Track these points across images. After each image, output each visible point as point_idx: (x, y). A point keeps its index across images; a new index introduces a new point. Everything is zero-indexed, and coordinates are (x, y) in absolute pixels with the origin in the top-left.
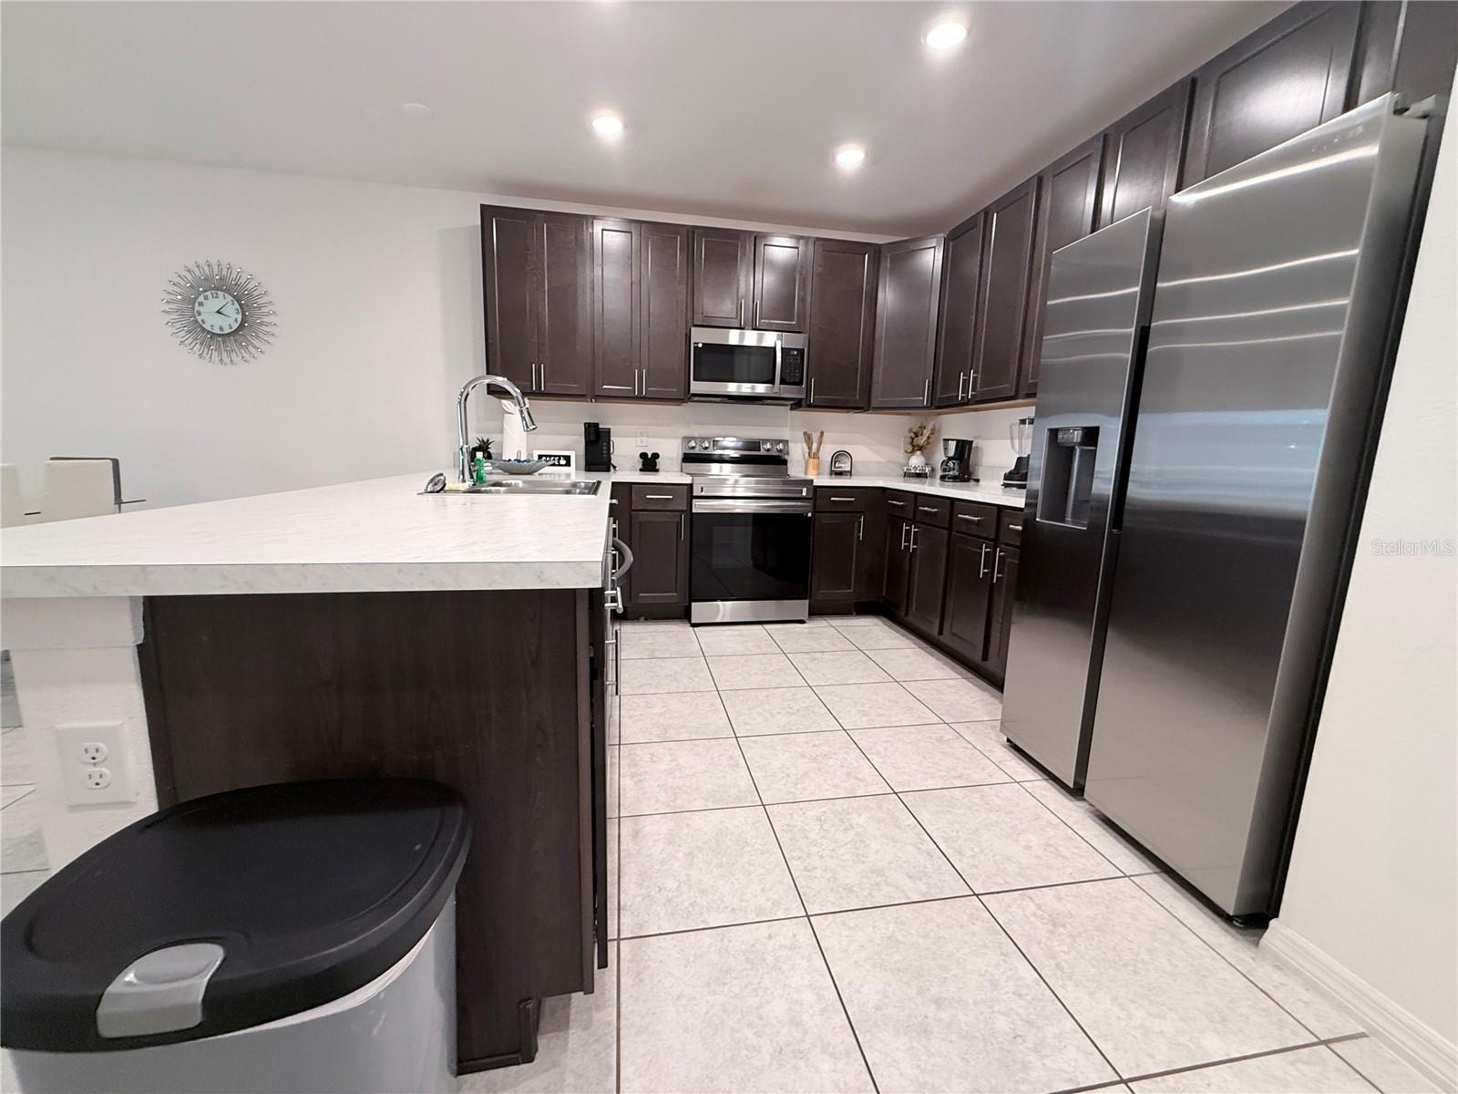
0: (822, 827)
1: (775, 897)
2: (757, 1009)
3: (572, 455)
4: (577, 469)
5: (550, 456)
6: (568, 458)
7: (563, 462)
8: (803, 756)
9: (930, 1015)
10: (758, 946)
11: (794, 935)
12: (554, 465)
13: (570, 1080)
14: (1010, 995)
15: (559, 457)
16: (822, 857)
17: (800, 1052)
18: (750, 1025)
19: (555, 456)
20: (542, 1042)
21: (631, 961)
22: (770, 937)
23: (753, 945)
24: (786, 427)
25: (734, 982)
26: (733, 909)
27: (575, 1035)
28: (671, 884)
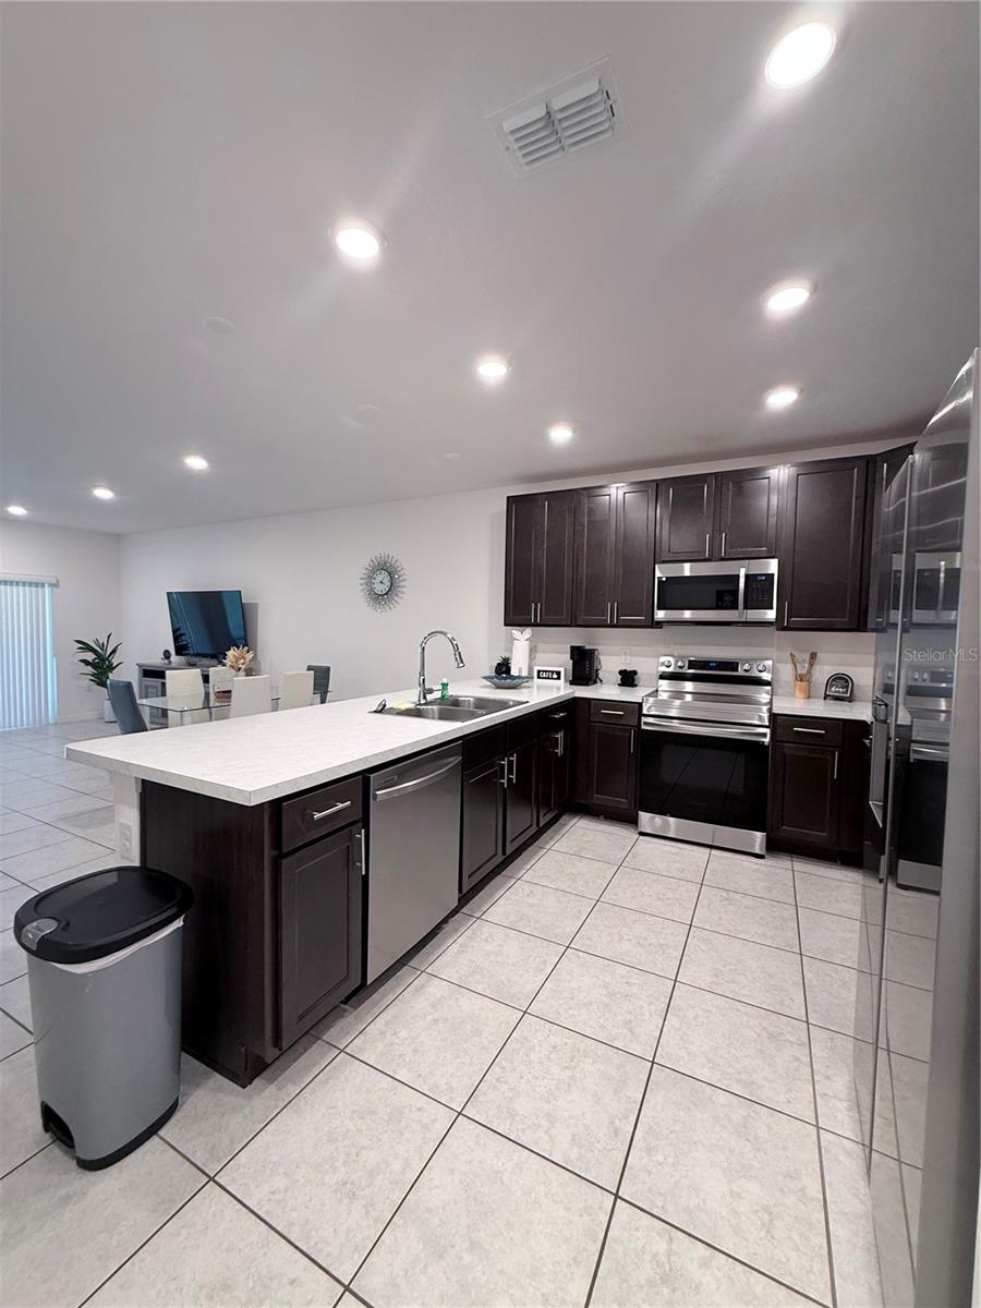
0: (551, 1053)
1: (454, 1085)
2: (363, 1148)
3: (562, 670)
4: (566, 681)
5: (546, 671)
6: (558, 673)
7: (555, 676)
8: (606, 987)
9: (457, 1248)
10: (406, 1111)
11: (436, 1120)
12: (548, 678)
13: (246, 1111)
14: (538, 1293)
15: (553, 672)
16: (522, 1077)
17: (354, 1194)
18: (348, 1155)
19: (549, 671)
20: (256, 1082)
21: (335, 1068)
22: (420, 1109)
23: (404, 1107)
24: (772, 646)
25: (369, 1122)
26: (420, 1075)
27: (272, 1088)
28: (403, 1034)
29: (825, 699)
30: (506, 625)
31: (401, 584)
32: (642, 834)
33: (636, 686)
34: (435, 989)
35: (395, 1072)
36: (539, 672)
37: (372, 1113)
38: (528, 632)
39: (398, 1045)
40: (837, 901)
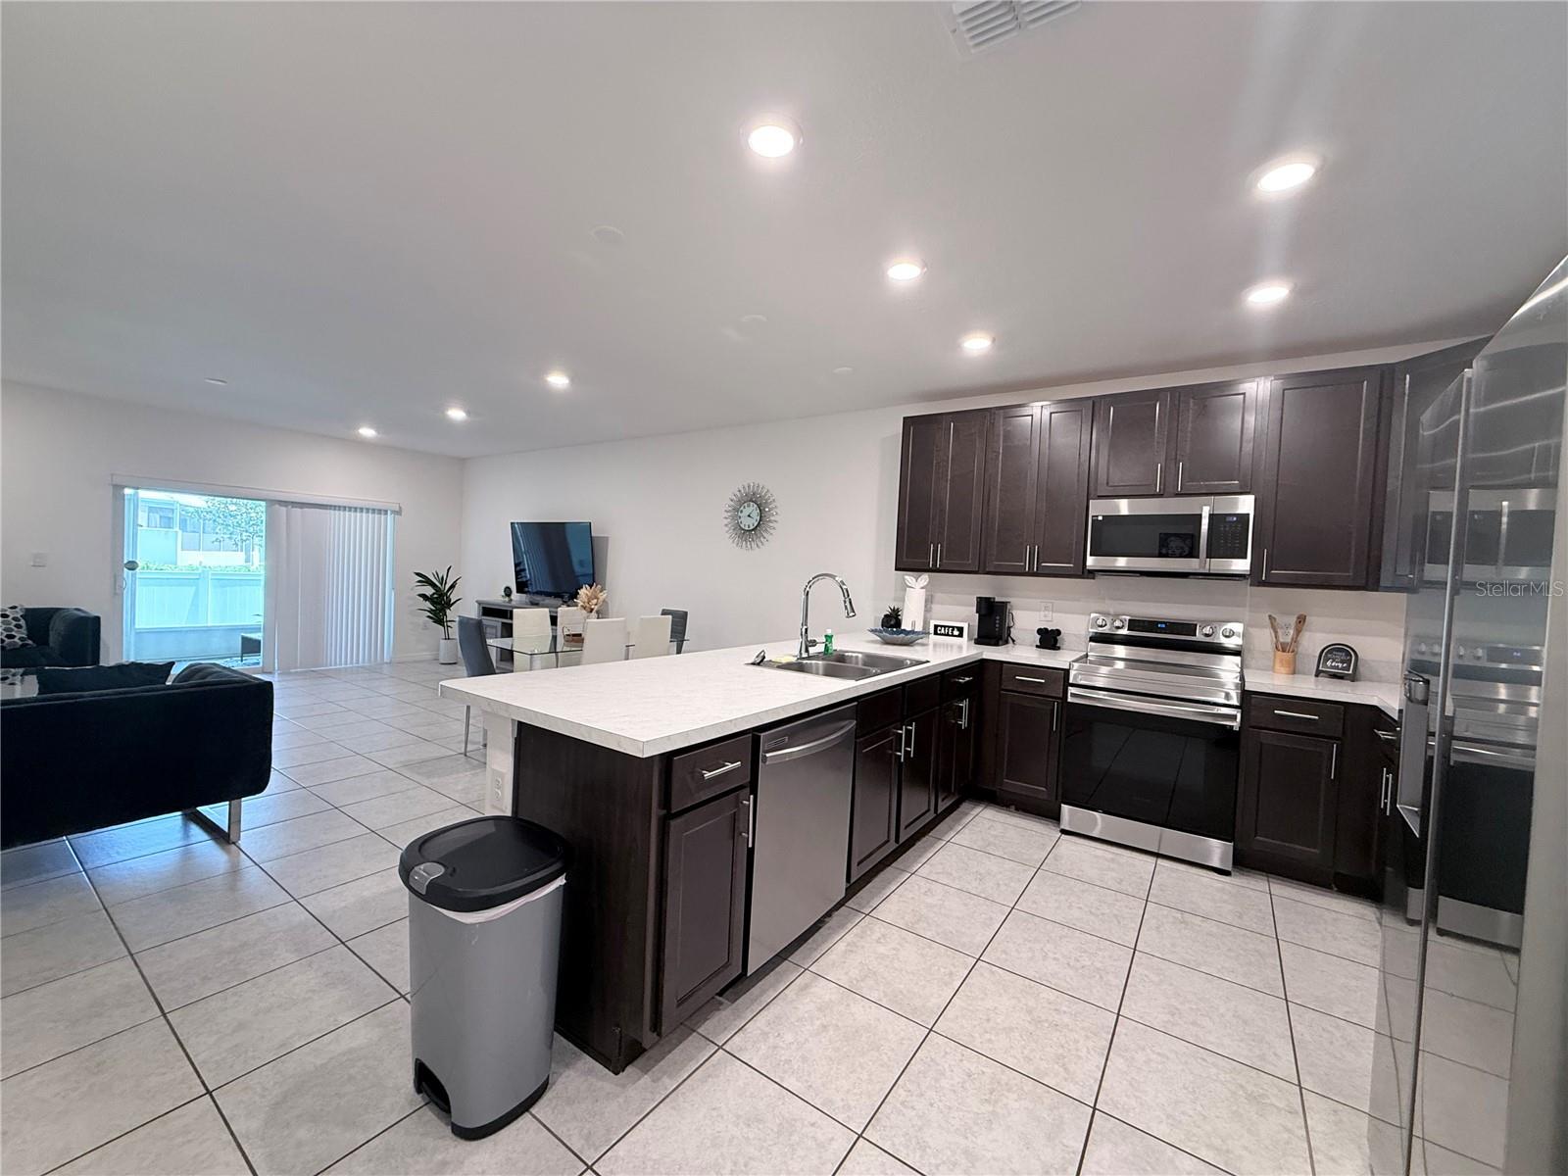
0: (964, 1082)
1: (852, 1104)
2: (750, 1158)
3: (965, 626)
4: (970, 639)
5: (945, 627)
6: (961, 630)
7: (956, 633)
8: (1030, 1012)
10: (798, 1124)
11: (832, 1139)
12: (948, 635)
13: (621, 1100)
15: (953, 628)
16: (931, 1105)
18: (735, 1163)
19: (949, 627)
20: (629, 1069)
21: (714, 1066)
22: (813, 1125)
23: (795, 1120)
24: (1244, 606)
25: (756, 1130)
26: (810, 1086)
27: (646, 1079)
28: (789, 1037)
29: (1317, 676)
30: (896, 569)
31: (772, 518)
32: (1064, 832)
33: (1059, 648)
34: (823, 991)
35: (782, 1079)
36: (936, 627)
37: (759, 1121)
38: (925, 578)
39: (783, 1048)
40: (1335, 938)
